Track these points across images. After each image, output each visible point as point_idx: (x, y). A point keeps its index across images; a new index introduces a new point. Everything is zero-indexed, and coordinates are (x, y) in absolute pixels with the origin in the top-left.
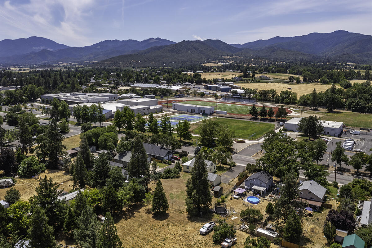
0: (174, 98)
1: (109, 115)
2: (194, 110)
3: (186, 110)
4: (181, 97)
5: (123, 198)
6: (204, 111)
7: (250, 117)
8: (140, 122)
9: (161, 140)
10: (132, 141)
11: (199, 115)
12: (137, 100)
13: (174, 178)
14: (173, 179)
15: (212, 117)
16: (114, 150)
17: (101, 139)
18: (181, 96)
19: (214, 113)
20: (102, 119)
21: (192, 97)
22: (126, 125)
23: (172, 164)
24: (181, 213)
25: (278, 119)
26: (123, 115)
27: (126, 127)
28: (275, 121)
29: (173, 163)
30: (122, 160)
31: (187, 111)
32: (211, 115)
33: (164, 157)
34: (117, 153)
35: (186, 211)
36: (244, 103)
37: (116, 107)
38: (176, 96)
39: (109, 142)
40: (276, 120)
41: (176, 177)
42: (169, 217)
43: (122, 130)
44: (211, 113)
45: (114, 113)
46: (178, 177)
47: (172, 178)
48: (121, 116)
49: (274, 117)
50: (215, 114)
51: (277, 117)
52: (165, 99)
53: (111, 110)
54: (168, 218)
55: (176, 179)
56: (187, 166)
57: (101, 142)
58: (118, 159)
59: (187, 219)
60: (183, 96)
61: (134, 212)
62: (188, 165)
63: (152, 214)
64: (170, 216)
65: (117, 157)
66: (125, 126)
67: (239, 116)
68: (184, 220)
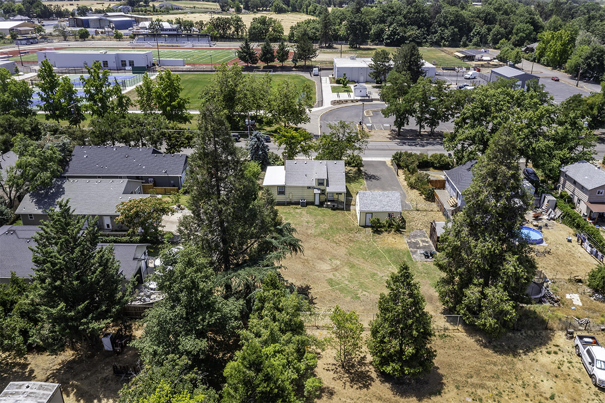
0: (12, 45)
2: (105, 63)
3: (83, 65)
4: (32, 43)
6: (131, 64)
7: (240, 66)
11: (123, 71)
18: (31, 41)
19: (154, 65)
21: (59, 42)
24: (446, 336)
25: (298, 64)
28: (294, 69)
32: (150, 69)
33: (181, 177)
35: (449, 326)
40: (295, 67)
44: (147, 66)
49: (289, 62)
50: (157, 68)
51: (294, 60)
58: (40, 212)
60: (36, 40)
62: (281, 183)
63: (378, 382)
68: (489, 359)
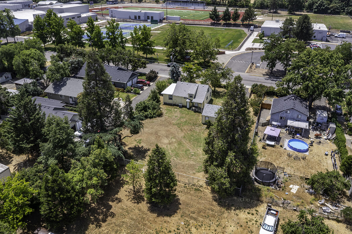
0: (106, 4)
1: (25, 27)
2: (139, 17)
3: (128, 17)
4: (115, 4)
5: (84, 186)
6: (152, 17)
7: (210, 22)
8: (75, 32)
9: (114, 56)
10: (71, 60)
11: (146, 22)
12: (62, 6)
13: (155, 117)
14: (154, 120)
15: (164, 24)
16: (44, 78)
17: (17, 61)
18: (114, 2)
19: (164, 19)
20: (14, 32)
21: (127, 4)
22: (54, 39)
23: (141, 92)
24: (198, 190)
25: (244, 23)
26: (46, 24)
27: (54, 42)
29: (141, 90)
30: (60, 93)
31: (130, 18)
32: (161, 21)
33: (127, 83)
34: (49, 81)
35: (205, 185)
36: (192, 7)
37: (33, 15)
38: (108, 3)
39: (32, 65)
40: (242, 25)
41: (157, 116)
42: (180, 204)
43: (48, 46)
44: (160, 19)
45: (32, 23)
46: (160, 115)
47: (151, 118)
48: (44, 25)
49: (239, 22)
50: (165, 21)
51: (242, 21)
52: (96, 7)
53: (27, 19)
54: (180, 206)
55: (158, 119)
56: (169, 95)
57: (18, 66)
58: (53, 92)
59: (215, 203)
60: (117, 2)
61: (110, 203)
62: (171, 93)
63: (145, 202)
64: (181, 202)
65: (50, 89)
66: (52, 40)
67: (196, 22)
68: (212, 207)
